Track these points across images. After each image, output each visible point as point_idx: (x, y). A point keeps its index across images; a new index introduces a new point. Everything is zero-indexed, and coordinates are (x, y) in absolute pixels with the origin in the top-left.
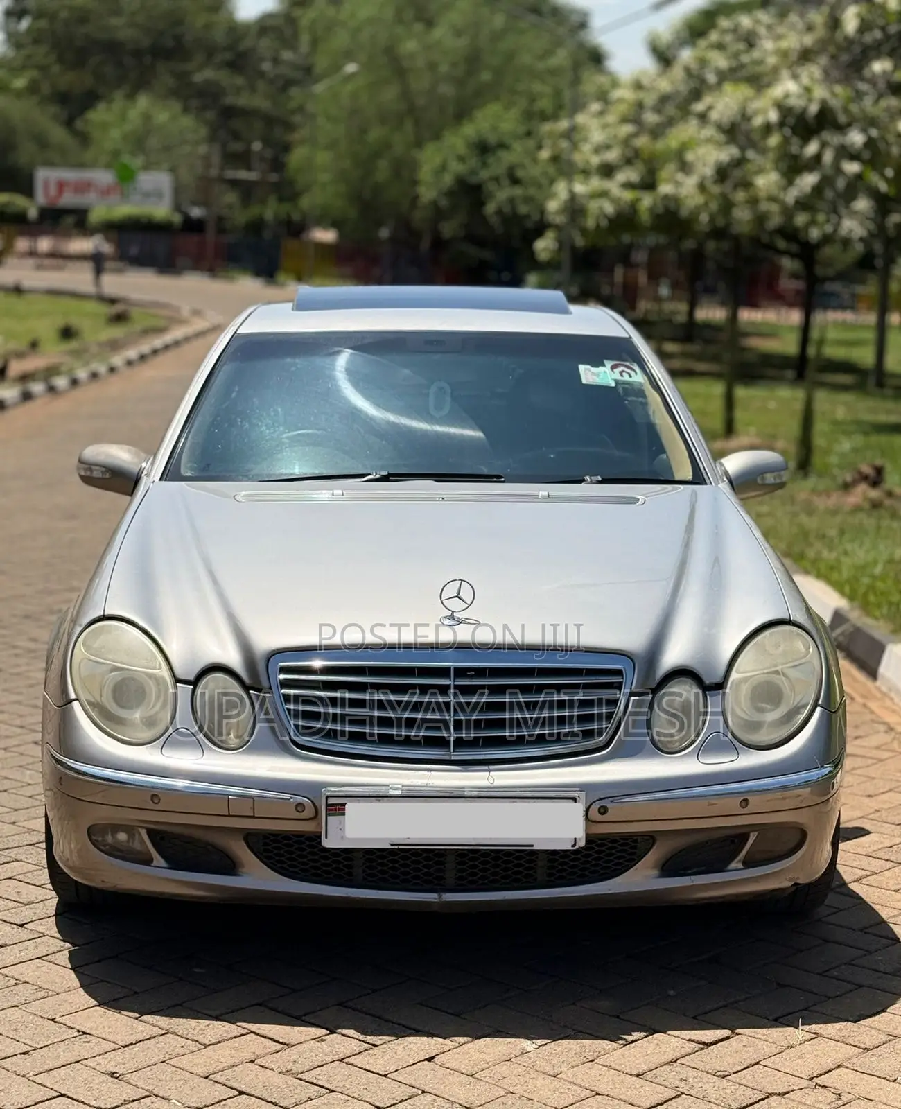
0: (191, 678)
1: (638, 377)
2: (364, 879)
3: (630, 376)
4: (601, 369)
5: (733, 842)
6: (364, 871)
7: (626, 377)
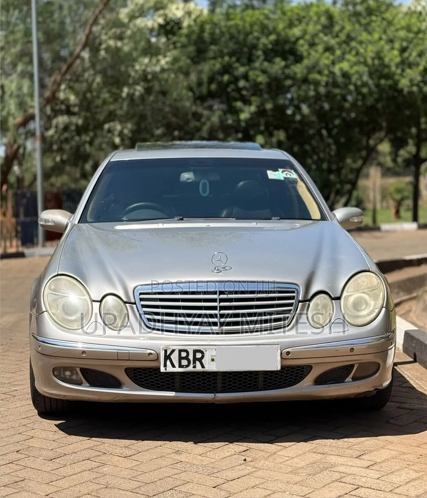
0: (99, 299)
1: (294, 176)
2: (180, 388)
3: (290, 175)
4: (277, 173)
5: (347, 369)
6: (180, 385)
7: (288, 176)
